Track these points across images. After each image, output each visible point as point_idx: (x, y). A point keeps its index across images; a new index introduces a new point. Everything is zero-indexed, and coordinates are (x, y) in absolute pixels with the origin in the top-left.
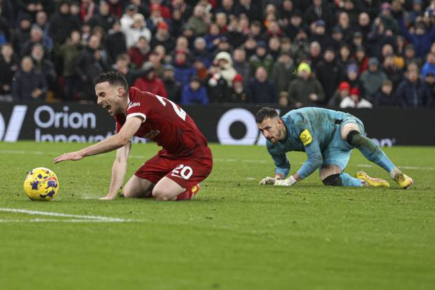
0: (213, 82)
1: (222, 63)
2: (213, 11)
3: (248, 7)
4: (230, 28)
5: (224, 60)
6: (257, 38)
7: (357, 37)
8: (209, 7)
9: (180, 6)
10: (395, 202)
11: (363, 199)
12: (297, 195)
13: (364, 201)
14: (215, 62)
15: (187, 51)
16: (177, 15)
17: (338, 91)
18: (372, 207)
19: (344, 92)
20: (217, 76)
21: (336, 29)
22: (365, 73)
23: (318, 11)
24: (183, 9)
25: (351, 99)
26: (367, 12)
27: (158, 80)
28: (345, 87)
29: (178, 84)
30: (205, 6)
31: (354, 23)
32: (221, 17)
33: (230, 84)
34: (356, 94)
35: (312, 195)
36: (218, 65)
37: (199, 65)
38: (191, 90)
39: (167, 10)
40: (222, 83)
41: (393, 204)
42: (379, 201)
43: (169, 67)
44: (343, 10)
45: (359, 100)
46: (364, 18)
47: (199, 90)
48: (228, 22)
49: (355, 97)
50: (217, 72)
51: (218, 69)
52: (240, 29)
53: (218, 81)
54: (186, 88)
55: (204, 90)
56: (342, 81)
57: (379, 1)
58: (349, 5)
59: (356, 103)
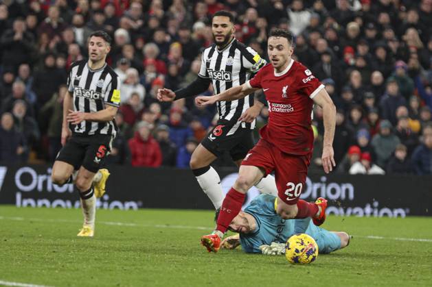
7: (369, 98)
9: (177, 60)
10: (407, 277)
11: (372, 273)
12: (300, 268)
13: (374, 275)
15: (184, 110)
16: (173, 70)
17: (347, 156)
18: (382, 282)
19: (354, 157)
21: (347, 88)
22: (377, 137)
23: (327, 68)
24: (180, 64)
25: (362, 164)
26: (380, 71)
27: (153, 141)
28: (355, 152)
29: (173, 145)
31: (366, 81)
34: (368, 159)
35: (317, 268)
37: (196, 125)
38: (187, 152)
39: (162, 64)
41: (404, 280)
43: (163, 127)
44: (355, 67)
45: (371, 166)
46: (377, 76)
49: (365, 162)
54: (182, 150)
56: (352, 145)
57: (394, 59)
58: (361, 63)
59: (367, 169)
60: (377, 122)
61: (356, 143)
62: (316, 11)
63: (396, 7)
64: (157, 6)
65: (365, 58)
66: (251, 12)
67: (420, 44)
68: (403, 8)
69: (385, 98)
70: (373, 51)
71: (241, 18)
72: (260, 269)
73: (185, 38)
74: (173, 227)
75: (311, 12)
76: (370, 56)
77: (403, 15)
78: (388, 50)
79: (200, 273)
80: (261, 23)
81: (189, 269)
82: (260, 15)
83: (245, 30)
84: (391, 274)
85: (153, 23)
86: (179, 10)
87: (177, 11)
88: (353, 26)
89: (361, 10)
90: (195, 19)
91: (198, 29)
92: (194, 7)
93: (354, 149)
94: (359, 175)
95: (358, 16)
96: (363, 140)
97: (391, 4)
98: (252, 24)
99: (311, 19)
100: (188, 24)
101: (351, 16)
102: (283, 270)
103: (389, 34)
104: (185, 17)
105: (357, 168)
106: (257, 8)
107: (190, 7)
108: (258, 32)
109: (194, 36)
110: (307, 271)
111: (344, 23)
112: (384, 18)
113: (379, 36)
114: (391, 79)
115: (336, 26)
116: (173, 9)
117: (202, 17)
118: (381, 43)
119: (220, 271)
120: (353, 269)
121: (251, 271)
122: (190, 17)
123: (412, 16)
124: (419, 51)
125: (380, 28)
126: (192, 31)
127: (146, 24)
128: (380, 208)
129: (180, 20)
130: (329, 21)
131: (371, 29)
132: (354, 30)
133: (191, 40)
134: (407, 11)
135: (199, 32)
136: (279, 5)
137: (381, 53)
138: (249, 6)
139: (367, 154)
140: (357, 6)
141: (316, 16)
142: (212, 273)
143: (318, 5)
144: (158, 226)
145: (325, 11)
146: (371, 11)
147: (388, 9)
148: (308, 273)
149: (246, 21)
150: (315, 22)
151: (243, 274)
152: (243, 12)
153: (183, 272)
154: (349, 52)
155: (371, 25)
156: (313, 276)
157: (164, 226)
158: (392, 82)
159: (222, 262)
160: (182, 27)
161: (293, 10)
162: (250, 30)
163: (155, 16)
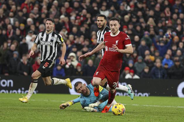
0: (67, 66)
1: (72, 58)
2: (68, 34)
3: (84, 32)
4: (76, 42)
5: (72, 56)
6: (88, 47)
8: (66, 32)
11: (134, 120)
12: (104, 118)
14: (69, 57)
17: (124, 71)
19: (127, 71)
20: (69, 64)
22: (136, 63)
25: (130, 75)
26: (138, 35)
28: (127, 69)
30: (65, 32)
31: (132, 40)
32: (71, 36)
33: (75, 67)
35: (111, 118)
36: (70, 59)
38: (57, 70)
40: (71, 66)
42: (141, 121)
44: (127, 34)
45: (134, 75)
46: (137, 38)
47: (61, 70)
48: (75, 39)
49: (132, 74)
50: (69, 62)
51: (70, 61)
52: (80, 43)
53: (70, 66)
54: (55, 69)
55: (63, 70)
56: (126, 66)
57: (144, 30)
58: (130, 32)
59: (132, 76)
60: (137, 57)
61: (128, 66)
62: (111, 11)
63: (145, 9)
64: (45, 9)
65: (132, 30)
66: (84, 11)
67: (154, 24)
68: (148, 9)
69: (140, 47)
70: (135, 27)
71: (80, 13)
72: (87, 118)
73: (56, 22)
74: (51, 101)
75: (109, 11)
76: (134, 29)
77: (147, 12)
78: (141, 27)
79: (62, 120)
80: (88, 16)
81: (58, 118)
82: (88, 12)
83: (82, 18)
84: (142, 120)
85: (43, 16)
86: (54, 10)
87: (53, 11)
88: (127, 17)
89: (130, 10)
90: (61, 14)
91: (62, 18)
92: (60, 9)
93: (127, 68)
94: (129, 79)
95: (129, 13)
96: (131, 65)
97: (143, 8)
98: (84, 16)
99: (109, 14)
100: (58, 16)
101: (126, 13)
102: (97, 119)
103: (142, 20)
104: (57, 13)
105: (128, 76)
106: (86, 9)
107: (59, 9)
108: (87, 19)
109: (60, 21)
110: (107, 119)
111: (123, 16)
112: (140, 13)
113: (138, 21)
114: (142, 39)
115: (120, 17)
116: (51, 10)
117: (64, 13)
118: (139, 24)
119: (71, 119)
120: (126, 118)
121: (83, 120)
122: (58, 13)
123: (151, 13)
124: (154, 27)
125: (138, 18)
126: (60, 19)
127: (40, 16)
128: (137, 93)
129: (54, 14)
130: (117, 15)
131: (134, 18)
132: (127, 18)
133: (59, 23)
134: (149, 10)
135: (63, 20)
136: (96, 8)
137: (138, 28)
138: (83, 8)
139: (132, 70)
140: (129, 8)
141: (111, 12)
142: (67, 120)
143: (112, 8)
144: (45, 101)
145: (115, 11)
146: (134, 10)
147: (141, 9)
148: (108, 120)
149: (82, 15)
150: (111, 15)
151: (80, 121)
152: (81, 11)
153: (55, 120)
154: (125, 28)
155: (134, 17)
156: (109, 121)
157: (47, 101)
158: (143, 40)
159: (72, 116)
160: (55, 17)
161: (102, 10)
162: (84, 18)
163: (44, 13)
